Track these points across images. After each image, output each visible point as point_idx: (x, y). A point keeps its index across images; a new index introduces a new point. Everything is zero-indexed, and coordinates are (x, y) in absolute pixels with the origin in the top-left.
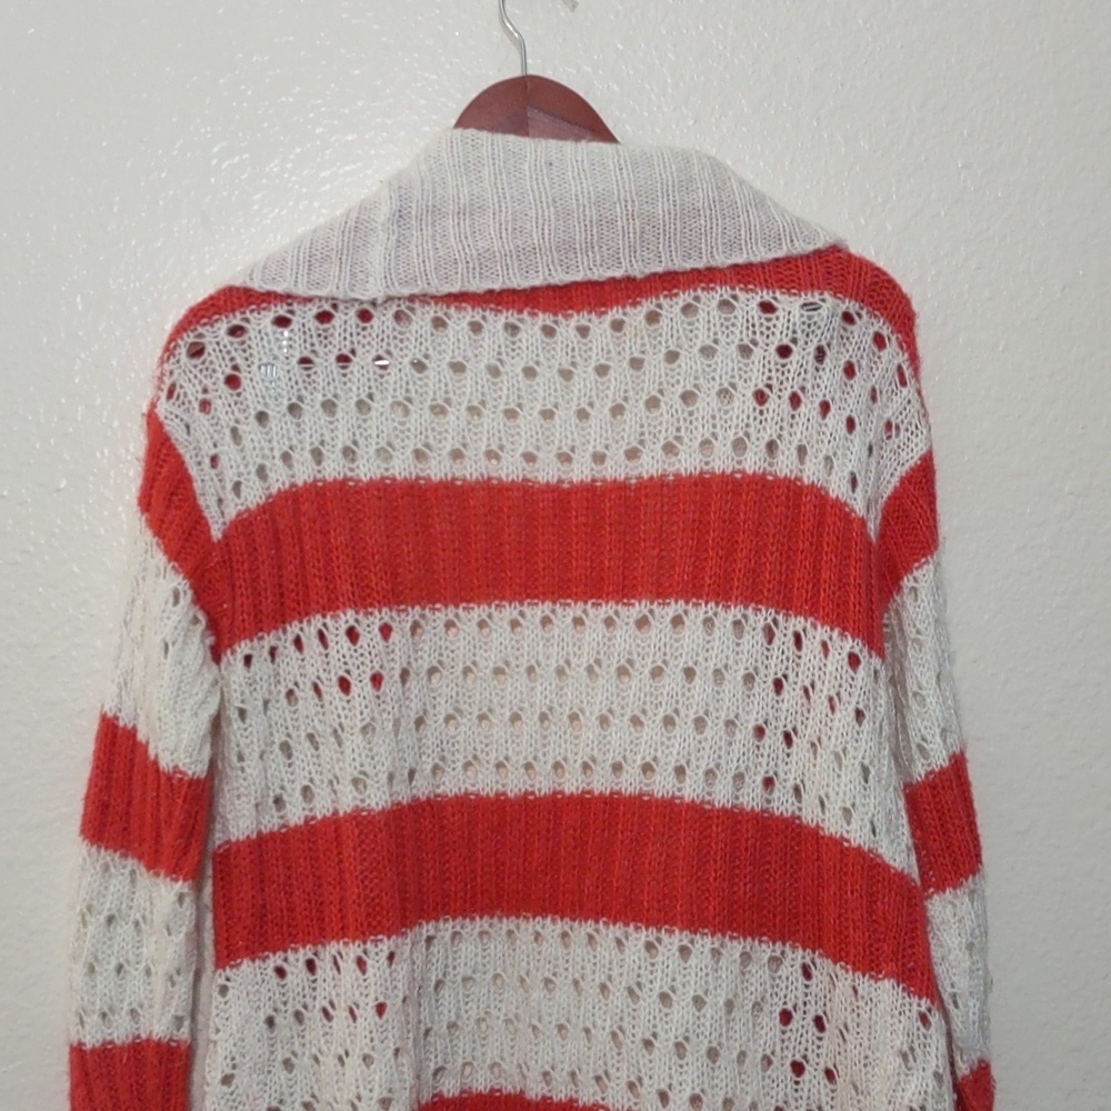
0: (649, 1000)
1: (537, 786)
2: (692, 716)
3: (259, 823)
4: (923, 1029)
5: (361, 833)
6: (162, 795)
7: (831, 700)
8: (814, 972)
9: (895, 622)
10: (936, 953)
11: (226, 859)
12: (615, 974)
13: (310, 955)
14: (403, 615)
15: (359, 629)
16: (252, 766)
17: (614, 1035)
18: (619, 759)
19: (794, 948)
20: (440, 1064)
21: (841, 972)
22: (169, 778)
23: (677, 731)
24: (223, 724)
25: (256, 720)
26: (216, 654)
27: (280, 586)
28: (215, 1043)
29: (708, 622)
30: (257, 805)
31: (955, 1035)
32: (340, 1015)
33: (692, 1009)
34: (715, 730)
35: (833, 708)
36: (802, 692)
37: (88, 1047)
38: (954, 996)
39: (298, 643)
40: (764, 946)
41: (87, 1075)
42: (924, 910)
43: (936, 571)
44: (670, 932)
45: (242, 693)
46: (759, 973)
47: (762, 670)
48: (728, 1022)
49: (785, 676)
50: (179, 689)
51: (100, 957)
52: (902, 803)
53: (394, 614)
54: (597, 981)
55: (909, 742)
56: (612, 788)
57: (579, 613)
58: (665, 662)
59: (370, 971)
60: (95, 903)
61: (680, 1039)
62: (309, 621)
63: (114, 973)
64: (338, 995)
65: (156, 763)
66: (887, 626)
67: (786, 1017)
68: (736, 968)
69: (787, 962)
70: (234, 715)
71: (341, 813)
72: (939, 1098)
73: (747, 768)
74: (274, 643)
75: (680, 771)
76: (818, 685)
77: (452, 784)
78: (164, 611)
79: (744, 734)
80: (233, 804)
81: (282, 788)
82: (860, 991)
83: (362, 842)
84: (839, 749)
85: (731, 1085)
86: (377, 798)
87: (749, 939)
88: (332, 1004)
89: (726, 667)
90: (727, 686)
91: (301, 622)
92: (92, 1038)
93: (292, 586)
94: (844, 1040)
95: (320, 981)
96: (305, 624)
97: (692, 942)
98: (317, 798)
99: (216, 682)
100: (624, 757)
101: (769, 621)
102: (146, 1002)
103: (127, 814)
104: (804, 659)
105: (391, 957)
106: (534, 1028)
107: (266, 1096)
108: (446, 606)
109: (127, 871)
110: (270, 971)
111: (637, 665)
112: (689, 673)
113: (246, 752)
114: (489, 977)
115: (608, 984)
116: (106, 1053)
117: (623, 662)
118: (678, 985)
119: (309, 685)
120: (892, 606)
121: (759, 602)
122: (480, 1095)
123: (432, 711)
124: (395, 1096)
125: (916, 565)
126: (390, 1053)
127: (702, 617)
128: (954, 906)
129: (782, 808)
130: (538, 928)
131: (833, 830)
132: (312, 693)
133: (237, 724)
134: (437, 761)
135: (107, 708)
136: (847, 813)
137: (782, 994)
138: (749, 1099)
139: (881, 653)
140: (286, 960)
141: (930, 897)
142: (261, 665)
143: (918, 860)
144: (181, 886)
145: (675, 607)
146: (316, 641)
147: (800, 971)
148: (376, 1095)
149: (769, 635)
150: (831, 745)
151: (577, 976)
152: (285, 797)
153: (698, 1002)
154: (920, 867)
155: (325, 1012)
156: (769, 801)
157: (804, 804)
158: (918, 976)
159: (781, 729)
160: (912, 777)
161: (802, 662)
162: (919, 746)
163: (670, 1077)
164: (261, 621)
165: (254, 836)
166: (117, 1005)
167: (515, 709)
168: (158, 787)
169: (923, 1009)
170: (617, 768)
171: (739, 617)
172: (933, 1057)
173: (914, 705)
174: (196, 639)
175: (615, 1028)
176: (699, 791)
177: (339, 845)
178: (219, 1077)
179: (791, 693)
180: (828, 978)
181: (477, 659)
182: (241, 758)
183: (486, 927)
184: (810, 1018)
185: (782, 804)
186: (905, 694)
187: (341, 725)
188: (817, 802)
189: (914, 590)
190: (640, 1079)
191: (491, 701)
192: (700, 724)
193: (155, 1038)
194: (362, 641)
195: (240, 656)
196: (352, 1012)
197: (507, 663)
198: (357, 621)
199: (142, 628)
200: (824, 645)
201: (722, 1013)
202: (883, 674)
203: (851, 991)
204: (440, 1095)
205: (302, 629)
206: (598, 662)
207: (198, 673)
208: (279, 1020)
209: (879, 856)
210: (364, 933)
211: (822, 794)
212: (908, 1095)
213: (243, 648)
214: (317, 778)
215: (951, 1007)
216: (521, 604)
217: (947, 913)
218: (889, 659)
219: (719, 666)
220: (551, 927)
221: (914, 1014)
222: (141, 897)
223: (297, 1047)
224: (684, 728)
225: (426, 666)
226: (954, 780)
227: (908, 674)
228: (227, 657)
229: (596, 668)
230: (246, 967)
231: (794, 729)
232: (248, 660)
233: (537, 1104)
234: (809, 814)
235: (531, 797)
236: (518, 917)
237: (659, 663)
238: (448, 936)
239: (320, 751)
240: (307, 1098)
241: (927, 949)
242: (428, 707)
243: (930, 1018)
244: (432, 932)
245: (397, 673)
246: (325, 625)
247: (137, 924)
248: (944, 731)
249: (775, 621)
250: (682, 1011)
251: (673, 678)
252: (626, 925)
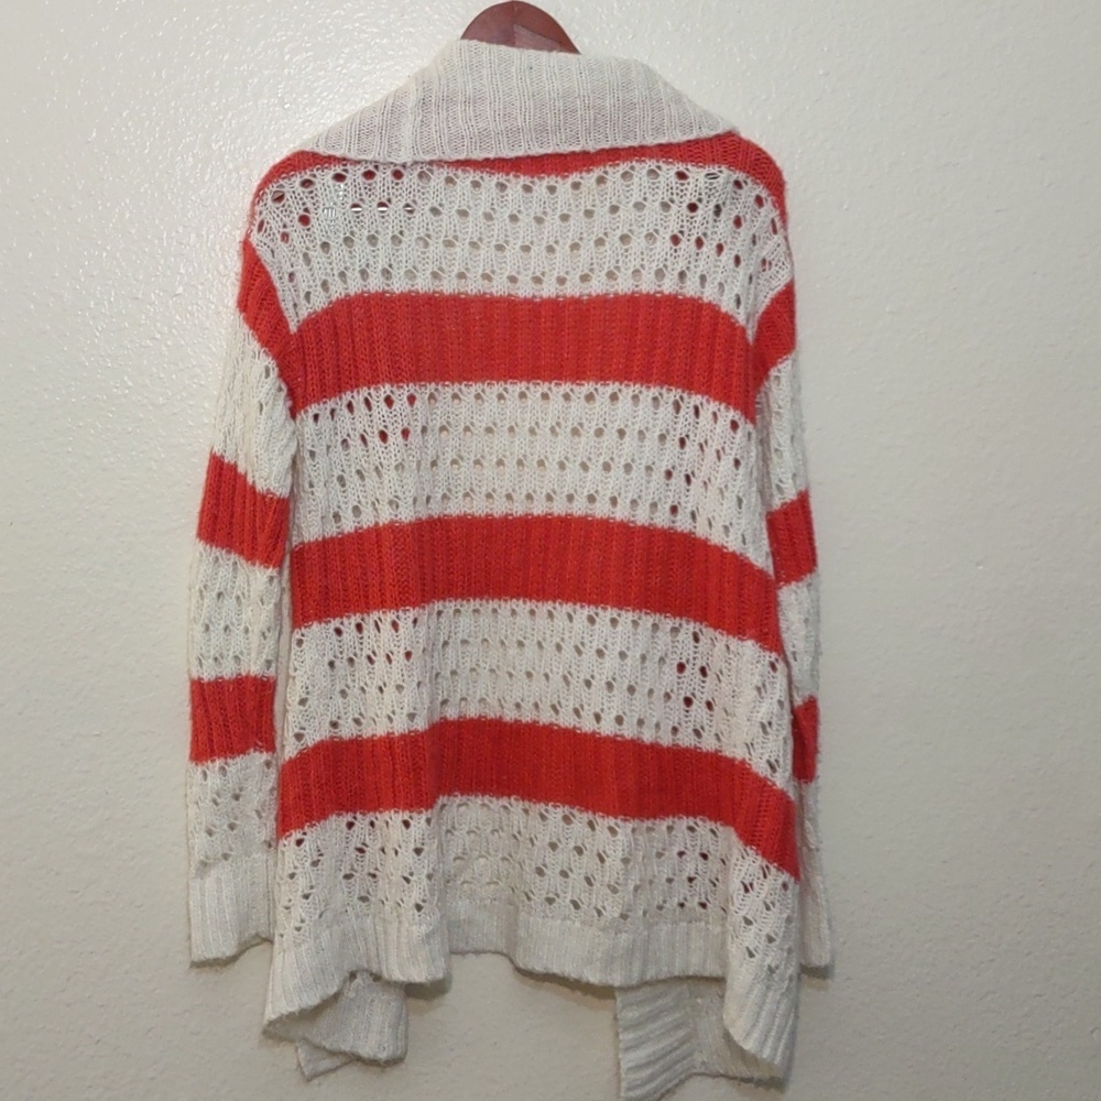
0: (589, 653)
1: (515, 510)
2: (623, 463)
3: (324, 530)
4: (772, 673)
5: (395, 537)
6: (258, 509)
7: (718, 452)
8: (701, 637)
9: (764, 400)
10: (783, 625)
11: (301, 556)
12: (566, 637)
13: (359, 621)
14: (423, 389)
15: (394, 397)
16: (319, 491)
17: (565, 678)
18: (572, 491)
19: (688, 622)
20: (446, 697)
21: (719, 637)
22: (264, 497)
23: (612, 473)
24: (298, 462)
25: (321, 460)
26: (293, 413)
27: (338, 366)
28: (294, 678)
29: (635, 398)
30: (322, 518)
31: (794, 678)
32: (380, 660)
33: (618, 660)
34: (638, 472)
35: (719, 458)
36: (698, 447)
37: (206, 680)
38: (794, 653)
39: (350, 406)
40: (668, 620)
41: (204, 699)
42: (776, 596)
43: (793, 365)
44: (605, 609)
45: (313, 440)
46: (664, 637)
47: (672, 432)
48: (642, 669)
49: (687, 436)
50: (270, 436)
51: (213, 620)
52: (764, 524)
53: (417, 388)
54: (554, 642)
55: (770, 482)
56: (567, 512)
57: (546, 390)
58: (605, 425)
59: (401, 630)
60: (209, 584)
61: (610, 679)
62: (358, 392)
63: (223, 632)
64: (378, 647)
65: (253, 488)
66: (758, 403)
67: (681, 667)
68: (649, 633)
69: (683, 631)
70: (307, 455)
71: (381, 524)
72: (780, 717)
73: (660, 498)
74: (333, 406)
75: (614, 501)
76: (710, 442)
77: (455, 508)
78: (259, 382)
79: (658, 476)
80: (305, 517)
81: (339, 507)
82: (732, 648)
83: (396, 543)
84: (723, 486)
85: (643, 710)
86: (406, 515)
87: (658, 615)
88: (374, 653)
89: (647, 429)
90: (647, 442)
91: (352, 392)
92: (208, 674)
93: (346, 367)
94: (720, 681)
95: (366, 638)
96: (355, 394)
97: (619, 615)
98: (363, 515)
99: (294, 433)
100: (576, 491)
101: (678, 397)
102: (245, 651)
103: (231, 523)
104: (701, 424)
105: (415, 621)
106: (511, 675)
107: (329, 714)
108: (453, 383)
109: (231, 563)
110: (332, 631)
111: (585, 427)
112: (621, 433)
113: (315, 481)
114: (479, 640)
115: (562, 643)
116: (218, 685)
117: (576, 424)
118: (609, 644)
119: (358, 436)
120: (762, 389)
121: (671, 384)
122: (472, 720)
123: (442, 457)
124: (418, 712)
125: (780, 360)
126: (415, 685)
127: (631, 394)
128: (796, 593)
129: (683, 527)
130: (514, 607)
131: (716, 541)
132: (359, 442)
133: (308, 462)
134: (445, 491)
135: (216, 449)
136: (726, 529)
137: (678, 652)
138: (655, 720)
139: (753, 421)
140: (342, 623)
141: (780, 588)
142: (325, 421)
143: (774, 563)
144: (271, 571)
145: (612, 387)
146: (363, 406)
147: (692, 637)
148: (405, 711)
149: (677, 407)
150: (718, 482)
151: (540, 639)
152: (341, 514)
153: (623, 655)
154: (775, 568)
155: (369, 658)
156: (673, 522)
157: (697, 525)
158: (770, 638)
159: (684, 473)
160: (771, 506)
161: (699, 426)
162: (778, 487)
163: (603, 704)
164: (325, 391)
165: (320, 539)
166: (225, 653)
167: (500, 456)
168: (255, 504)
169: (773, 659)
170: (570, 498)
171: (657, 394)
172: (779, 689)
173: (774, 457)
174: (281, 402)
175: (566, 672)
176: (626, 514)
177: (380, 546)
178: (298, 700)
179: (692, 448)
180: (710, 641)
181: (474, 421)
182: (311, 486)
183: (478, 606)
184: (697, 668)
185: (683, 524)
186: (769, 451)
187: (381, 463)
188: (707, 522)
189: (777, 378)
190: (582, 706)
191: (483, 451)
192: (628, 468)
193: (252, 674)
194: (396, 406)
195: (311, 414)
196: (388, 657)
197: (495, 424)
198: (392, 392)
199: (242, 394)
200: (715, 414)
201: (638, 663)
202: (754, 435)
203: (725, 649)
204: (445, 718)
205: (353, 397)
206: (558, 424)
207: (283, 426)
208: (337, 663)
209: (747, 558)
210: (397, 605)
211: (710, 517)
212: (760, 715)
213: (313, 409)
214: (363, 500)
215: (791, 660)
216: (506, 383)
217: (792, 600)
218: (759, 425)
219: (642, 428)
220: (523, 606)
221: (767, 663)
222: (241, 579)
223: (350, 682)
224: (617, 471)
225: (439, 425)
226: (801, 506)
227: (771, 436)
228: (301, 415)
229: (557, 428)
230: (316, 627)
231: (693, 473)
232: (316, 417)
233: (511, 725)
234: (701, 531)
235: (510, 518)
236: (500, 599)
237: (601, 426)
238: (451, 611)
239: (366, 482)
240: (357, 716)
241: (777, 620)
242: (440, 454)
243: (777, 665)
244: (441, 608)
245: (419, 429)
246: (369, 394)
247: (238, 598)
248: (794, 475)
249: (681, 398)
250: (611, 662)
251: (610, 437)
252: (575, 604)
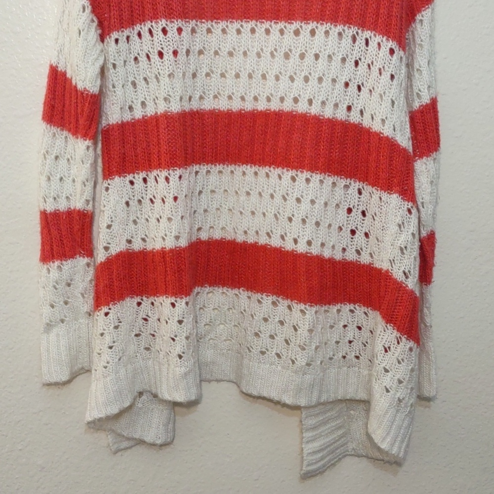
0: (291, 201)
1: (246, 106)
2: (317, 76)
3: (122, 117)
4: (408, 215)
5: (168, 122)
6: (79, 102)
7: (380, 70)
8: (363, 191)
9: (411, 37)
10: (417, 185)
11: (107, 133)
12: (277, 189)
13: (145, 176)
14: (187, 24)
15: (168, 29)
16: (119, 91)
17: (275, 215)
18: (283, 95)
19: (355, 182)
20: (200, 226)
21: (375, 191)
22: (82, 93)
23: (310, 83)
24: (106, 71)
25: (120, 70)
26: (102, 38)
27: (131, 7)
28: (104, 211)
29: (327, 33)
30: (121, 108)
31: (422, 219)
32: (158, 201)
33: (310, 205)
34: (327, 83)
35: (380, 74)
36: (367, 67)
37: (48, 211)
38: (422, 203)
39: (139, 35)
40: (342, 180)
41: (48, 223)
42: (413, 166)
43: (432, 13)
44: (302, 172)
45: (114, 56)
46: (339, 191)
47: (350, 56)
48: (325, 211)
49: (360, 59)
50: (86, 52)
51: (53, 173)
52: (407, 119)
53: (184, 23)
54: (269, 193)
55: (413, 92)
56: (279, 108)
57: (268, 26)
58: (306, 51)
59: (171, 182)
60: (49, 150)
61: (304, 217)
62: (145, 25)
63: (59, 181)
64: (157, 193)
65: (76, 87)
66: (407, 39)
67: (350, 211)
68: (330, 188)
69: (351, 187)
70: (111, 67)
71: (159, 113)
72: (413, 244)
73: (340, 101)
74: (128, 34)
75: (310, 102)
76: (375, 63)
77: (208, 105)
78: (78, 15)
79: (340, 85)
80: (110, 107)
81: (132, 102)
82: (383, 199)
83: (168, 126)
84: (382, 93)
85: (324, 237)
86: (175, 107)
87: (336, 177)
88: (154, 197)
89: (333, 54)
90: (333, 63)
91: (141, 24)
92: (50, 208)
93: (137, 7)
94: (374, 219)
95: (149, 187)
96: (142, 26)
97: (311, 176)
98: (148, 107)
99: (102, 51)
100: (286, 95)
101: (355, 33)
102: (73, 194)
103: (63, 111)
104: (369, 51)
105: (180, 177)
106: (241, 213)
107: (126, 235)
108: (207, 21)
109: (63, 137)
110: (127, 182)
111: (293, 52)
112: (317, 57)
113: (116, 84)
114: (222, 190)
115: (274, 194)
116: (56, 215)
117: (287, 50)
118: (304, 194)
119: (144, 54)
120: (411, 29)
121: (351, 24)
122: (217, 240)
123: (199, 71)
124: (181, 235)
125: (423, 9)
126: (179, 218)
127: (324, 30)
128: (426, 164)
129: (354, 120)
130: (244, 170)
131: (376, 129)
132: (146, 58)
133: (112, 71)
134: (201, 93)
135: (53, 62)
136: (383, 121)
137: (348, 201)
138: (332, 244)
139: (404, 49)
140: (134, 177)
141: (416, 161)
142: (122, 43)
143: (413, 145)
144: (88, 142)
145: (312, 25)
146: (148, 34)
147: (357, 191)
148: (173, 235)
149: (354, 39)
150: (379, 90)
151: (260, 190)
152: (134, 106)
153: (313, 202)
154: (413, 148)
155: (151, 200)
156: (348, 117)
157: (364, 119)
158: (408, 193)
159: (357, 84)
160: (412, 107)
161: (368, 52)
162: (418, 94)
163: (299, 233)
164: (122, 23)
165: (120, 122)
166: (61, 195)
167: (237, 71)
168: (77, 98)
169: (409, 207)
170: (282, 99)
171: (341, 30)
172: (412, 227)
173: (416, 74)
174: (93, 30)
175: (276, 212)
176: (318, 110)
177: (158, 128)
178: (106, 225)
179: (362, 67)
180: (369, 194)
181: (221, 47)
182: (114, 87)
183: (221, 169)
184: (360, 211)
185: (354, 118)
186: (413, 70)
187: (159, 73)
188: (370, 117)
189: (421, 21)
190: (286, 234)
191: (226, 67)
192: (320, 80)
193: (77, 209)
194: (169, 34)
195: (113, 39)
196: (163, 200)
197: (234, 49)
198: (167, 25)
199: (68, 24)
200: (379, 44)
201: (322, 207)
202: (404, 59)
203: (379, 199)
204: (199, 239)
205: (141, 28)
206: (276, 50)
207: (95, 45)
208: (131, 203)
209: (396, 141)
210: (168, 166)
211: (373, 113)
212: (400, 242)
213: (115, 35)
214: (148, 98)
215: (421, 208)
216: (242, 21)
217: (423, 168)
218: (407, 53)
219: (331, 53)
220: (250, 169)
221: (405, 209)
222: (70, 147)
223: (139, 215)
224: (313, 82)
225: (198, 49)
226: (432, 108)
227: (415, 60)
228: (107, 39)
229: (275, 53)
230: (117, 179)
231: (362, 84)
232: (117, 41)
233: (241, 244)
234: (366, 122)
235: (243, 112)
236: (235, 165)
237: (304, 51)
238: (205, 172)
239: (149, 86)
240: (143, 236)
241: (413, 182)
242: (198, 69)
243: (412, 211)
244: (198, 169)
245: (184, 51)
246: (152, 26)
247: (68, 160)
248: (429, 87)
249: (357, 33)
250: (305, 206)
251: (309, 59)
252: (283, 168)
